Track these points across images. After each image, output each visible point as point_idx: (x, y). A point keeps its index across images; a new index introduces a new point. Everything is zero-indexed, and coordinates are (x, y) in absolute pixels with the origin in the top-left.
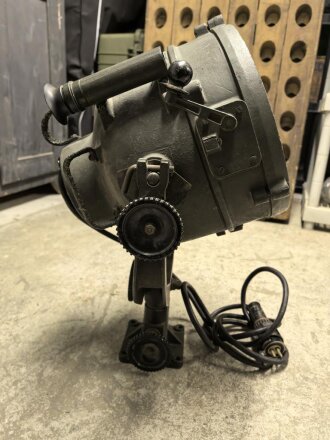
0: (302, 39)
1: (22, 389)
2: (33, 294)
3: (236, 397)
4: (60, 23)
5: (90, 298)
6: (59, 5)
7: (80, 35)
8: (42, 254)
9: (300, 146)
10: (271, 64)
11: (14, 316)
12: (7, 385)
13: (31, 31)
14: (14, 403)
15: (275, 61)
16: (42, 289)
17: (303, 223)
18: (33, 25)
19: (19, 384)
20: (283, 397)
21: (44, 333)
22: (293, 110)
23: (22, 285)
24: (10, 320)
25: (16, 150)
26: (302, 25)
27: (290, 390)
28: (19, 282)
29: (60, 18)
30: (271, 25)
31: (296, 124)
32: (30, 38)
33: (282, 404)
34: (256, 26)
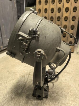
0: (76, 6)
1: (7, 101)
2: (11, 75)
3: (58, 103)
4: (15, 6)
5: (24, 76)
6: (15, 1)
7: (20, 8)
8: (13, 64)
9: (76, 34)
10: (68, 13)
11: (6, 81)
12: (4, 100)
14: (5, 105)
15: (69, 12)
16: (12, 74)
17: (77, 53)
18: (9, 7)
20: (70, 102)
21: (13, 86)
22: (74, 25)
23: (8, 73)
24: (5, 82)
25: (6, 38)
26: (76, 2)
27: (72, 100)
29: (15, 4)
30: (68, 3)
31: (75, 28)
32: (8, 10)
33: (70, 104)
34: (64, 3)
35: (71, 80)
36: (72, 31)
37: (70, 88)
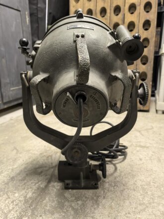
0: (148, 19)
1: (16, 205)
2: (21, 155)
3: (130, 203)
4: (28, 22)
5: (49, 156)
6: (27, 13)
7: (38, 27)
8: (25, 135)
9: (152, 72)
11: (11, 167)
12: (8, 203)
13: (14, 26)
14: (12, 212)
16: (25, 153)
17: (157, 111)
18: (15, 23)
19: (14, 202)
20: (156, 201)
22: (147, 55)
23: (15, 151)
24: (9, 169)
25: (9, 85)
26: (148, 12)
27: (159, 197)
28: (13, 150)
29: (28, 19)
30: (132, 13)
31: (149, 61)
32: (13, 29)
33: (155, 204)
34: (124, 14)
35: (151, 159)
36: (144, 67)
37: (151, 174)
